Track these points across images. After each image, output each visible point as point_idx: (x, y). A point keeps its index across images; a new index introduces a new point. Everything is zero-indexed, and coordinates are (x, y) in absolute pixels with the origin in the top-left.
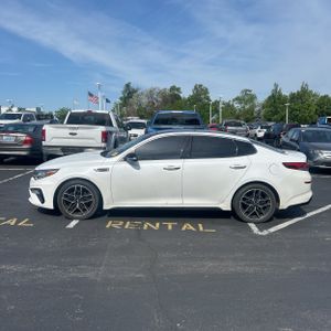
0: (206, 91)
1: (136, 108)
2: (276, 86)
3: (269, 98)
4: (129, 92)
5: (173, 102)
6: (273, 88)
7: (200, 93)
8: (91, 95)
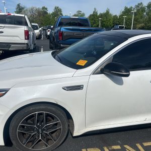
0: (60, 10)
2: (95, 9)
3: (90, 15)
4: (20, 9)
5: (43, 16)
6: (94, 10)
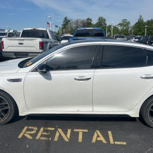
1: (70, 29)
4: (67, 22)
6: (139, 18)
7: (102, 21)
8: (48, 23)
